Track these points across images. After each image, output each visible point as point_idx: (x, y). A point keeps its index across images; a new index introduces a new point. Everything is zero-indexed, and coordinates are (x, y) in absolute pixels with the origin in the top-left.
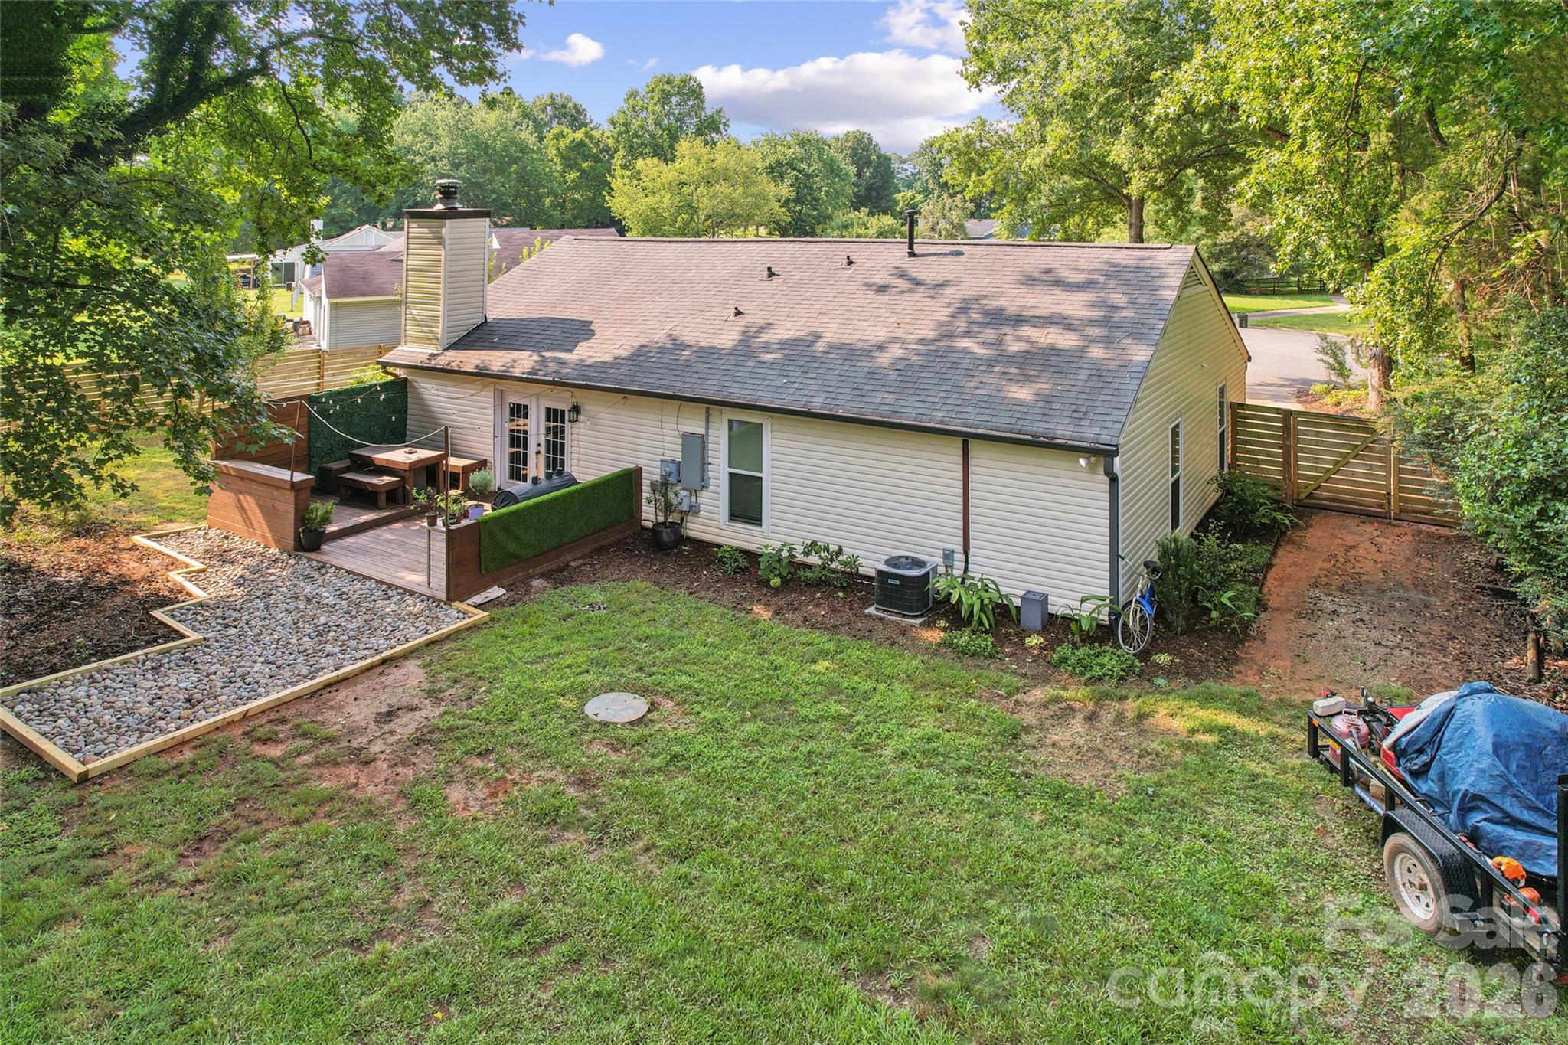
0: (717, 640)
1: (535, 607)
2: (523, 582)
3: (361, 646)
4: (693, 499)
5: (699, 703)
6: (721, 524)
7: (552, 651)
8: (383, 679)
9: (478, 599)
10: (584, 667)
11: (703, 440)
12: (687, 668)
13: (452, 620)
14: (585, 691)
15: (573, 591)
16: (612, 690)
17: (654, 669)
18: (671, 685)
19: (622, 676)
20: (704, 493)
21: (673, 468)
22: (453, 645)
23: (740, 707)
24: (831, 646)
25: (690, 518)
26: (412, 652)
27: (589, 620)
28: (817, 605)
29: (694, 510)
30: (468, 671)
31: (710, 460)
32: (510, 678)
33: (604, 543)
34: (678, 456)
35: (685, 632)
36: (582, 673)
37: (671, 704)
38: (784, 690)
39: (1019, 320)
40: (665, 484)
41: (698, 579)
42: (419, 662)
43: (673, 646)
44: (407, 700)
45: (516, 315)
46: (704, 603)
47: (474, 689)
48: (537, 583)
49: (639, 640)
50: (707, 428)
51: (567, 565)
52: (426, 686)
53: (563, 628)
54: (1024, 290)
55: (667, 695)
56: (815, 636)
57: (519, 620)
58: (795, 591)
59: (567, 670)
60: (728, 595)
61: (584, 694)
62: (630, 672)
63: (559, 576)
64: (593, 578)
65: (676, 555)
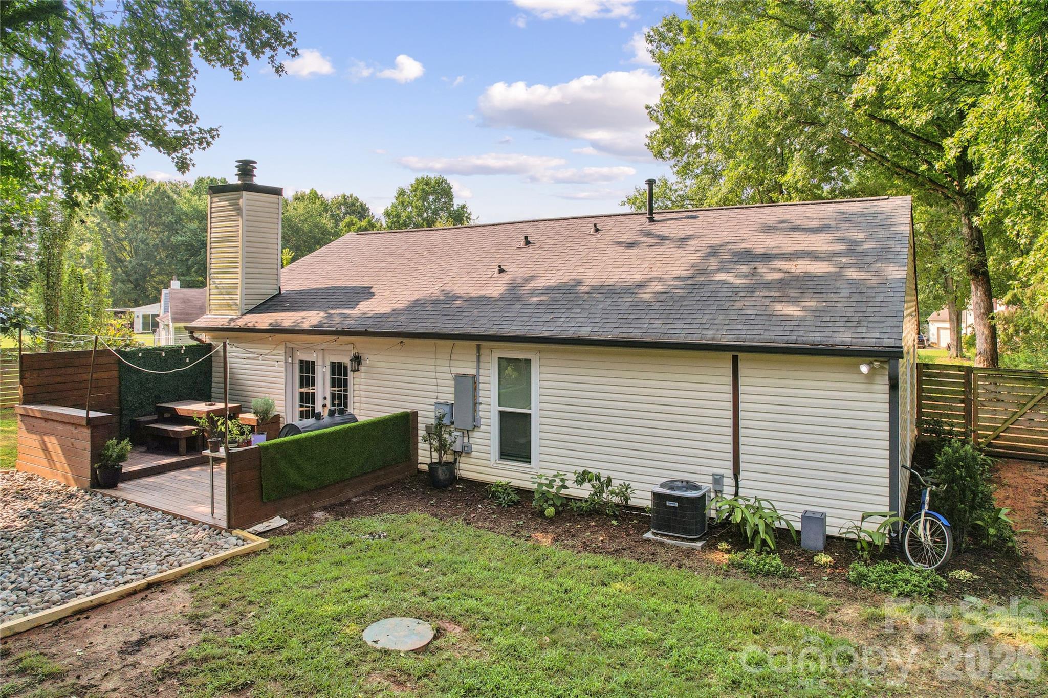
0: (500, 565)
1: (316, 535)
2: (305, 513)
3: (129, 571)
4: (466, 440)
5: (490, 628)
6: (492, 463)
7: (329, 576)
8: (144, 604)
9: (260, 528)
10: (363, 591)
11: (474, 379)
12: (472, 592)
13: (230, 546)
14: (364, 615)
15: (353, 522)
16: (393, 615)
17: (438, 594)
18: (457, 609)
19: (403, 600)
20: (476, 434)
21: (447, 409)
22: (227, 570)
23: (534, 632)
24: (618, 569)
25: (463, 459)
26: (183, 576)
27: (369, 547)
28: (593, 533)
29: (466, 451)
30: (238, 595)
31: (481, 400)
32: (283, 602)
33: (384, 482)
34: (451, 398)
35: (466, 557)
36: (361, 597)
37: (458, 630)
38: (581, 613)
39: (767, 257)
40: (439, 425)
41: (475, 511)
42: (188, 587)
43: (455, 571)
44: (164, 627)
45: (306, 286)
46: (481, 532)
47: (242, 615)
48: (319, 515)
49: (421, 565)
50: (478, 368)
51: (348, 501)
52: (189, 611)
53: (343, 555)
54: (763, 236)
55: (454, 620)
56: (599, 559)
57: (298, 546)
58: (569, 521)
59: (345, 595)
60: (505, 524)
61: (363, 619)
62: (412, 596)
63: (340, 510)
64: (374, 511)
65: (450, 492)
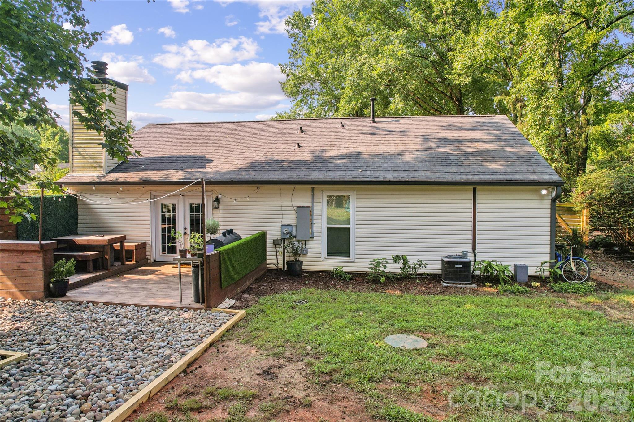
2: (239, 296)
4: (304, 246)
6: (323, 259)
9: (225, 305)
11: (310, 211)
20: (310, 242)
21: (289, 229)
22: (244, 330)
25: (302, 258)
27: (309, 307)
28: (415, 287)
29: (304, 253)
31: (315, 221)
34: (293, 222)
39: (459, 141)
40: (284, 239)
43: (378, 311)
48: (246, 296)
50: (313, 202)
58: (393, 283)
